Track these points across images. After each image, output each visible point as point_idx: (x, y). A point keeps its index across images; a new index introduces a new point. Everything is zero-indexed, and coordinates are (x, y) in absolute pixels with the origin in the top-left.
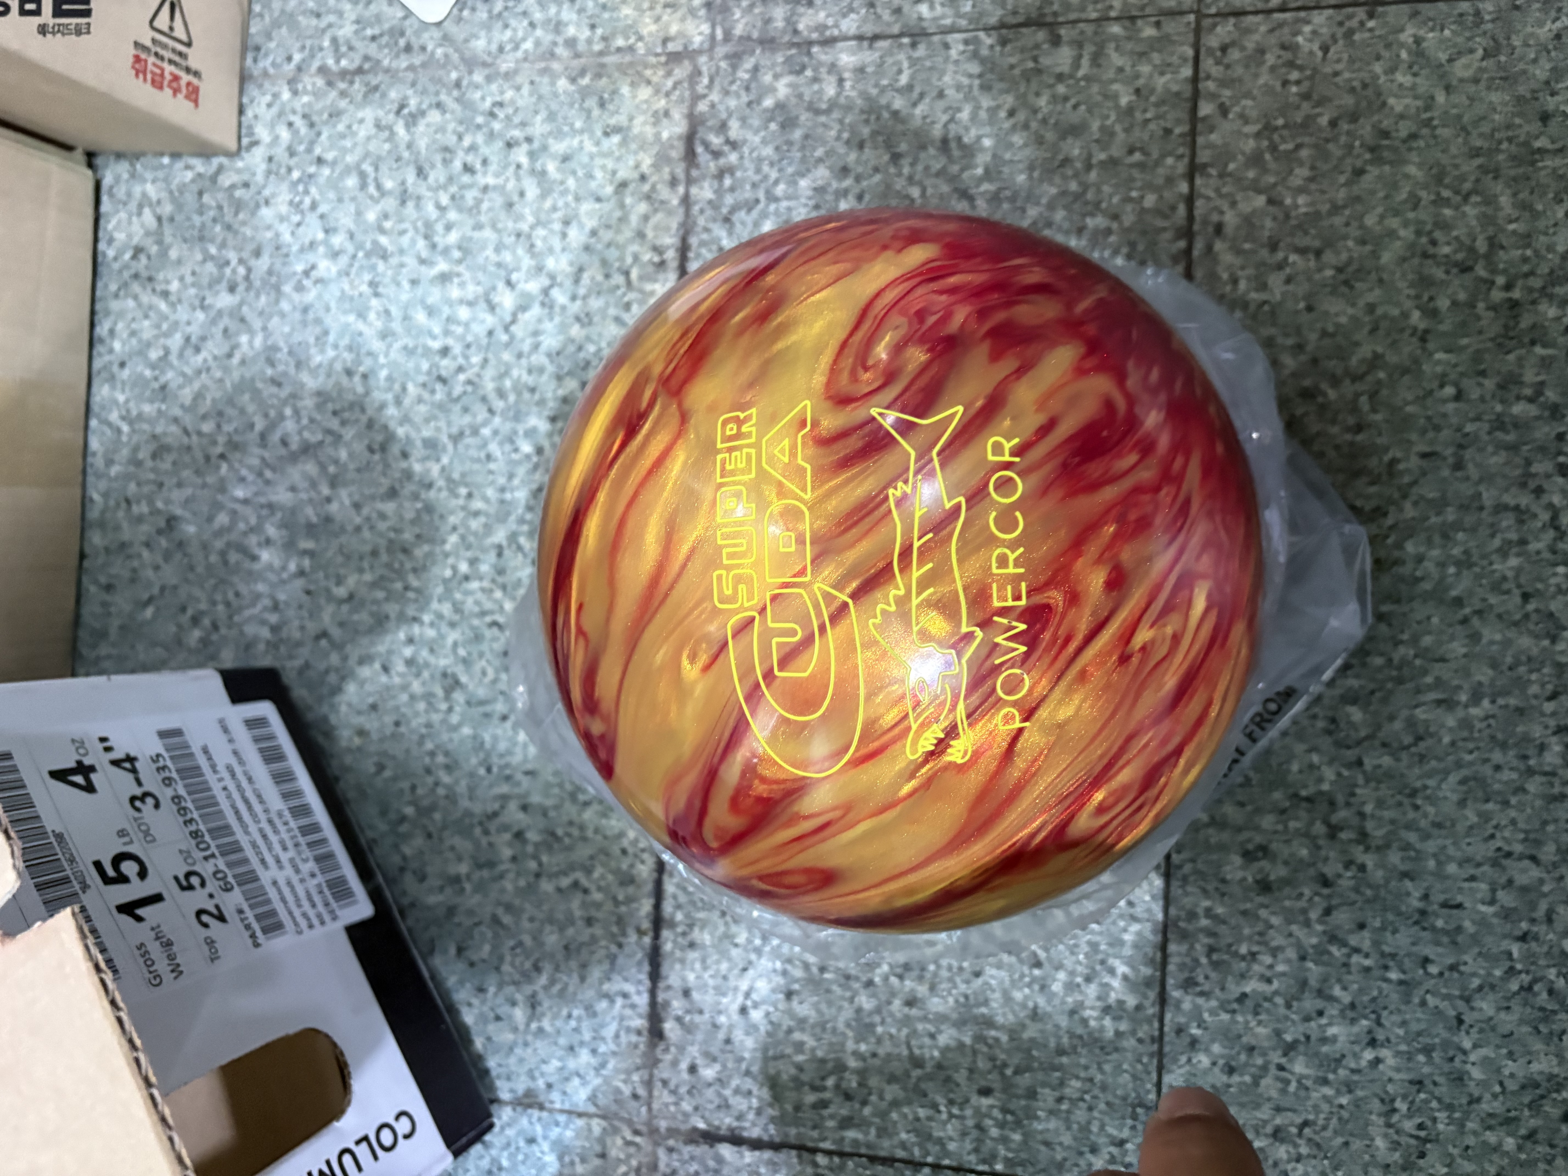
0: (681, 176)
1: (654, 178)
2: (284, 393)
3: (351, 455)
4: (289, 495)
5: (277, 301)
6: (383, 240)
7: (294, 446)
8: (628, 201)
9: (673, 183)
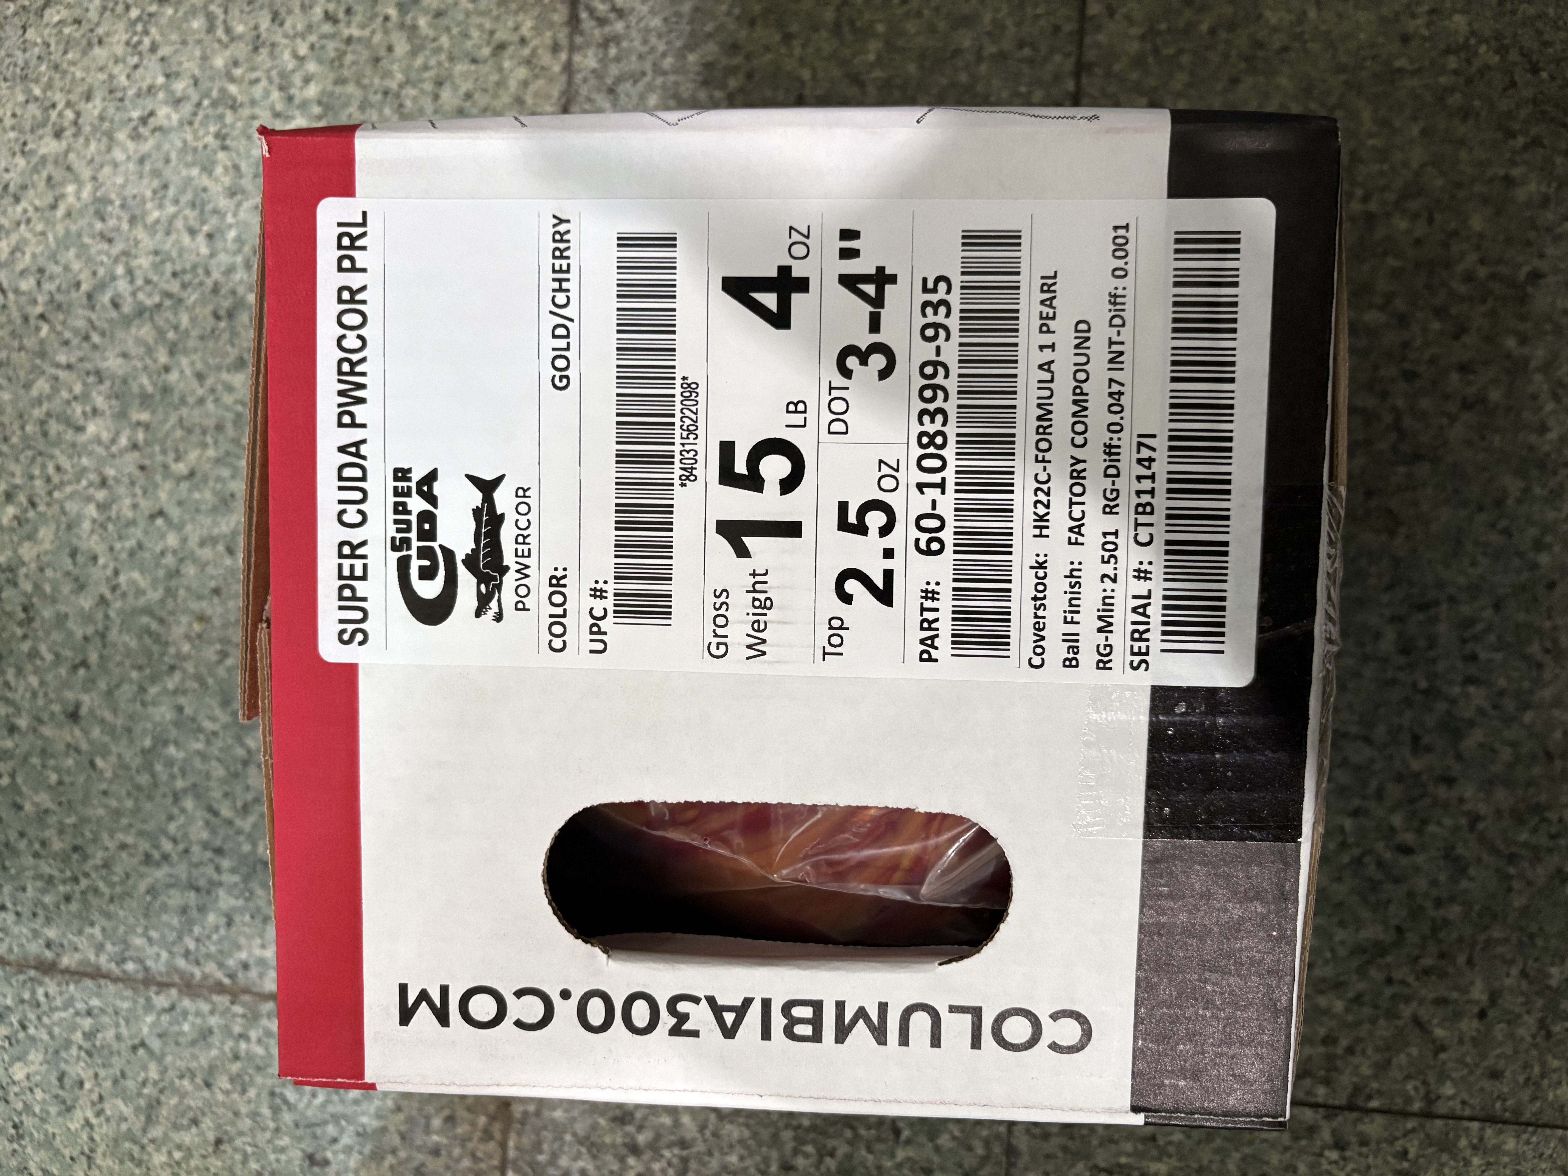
0: (563, 40)
1: (534, 43)
2: (117, 249)
3: (193, 320)
4: (120, 361)
5: (109, 150)
6: (233, 89)
7: (127, 308)
8: (507, 64)
9: (555, 48)
